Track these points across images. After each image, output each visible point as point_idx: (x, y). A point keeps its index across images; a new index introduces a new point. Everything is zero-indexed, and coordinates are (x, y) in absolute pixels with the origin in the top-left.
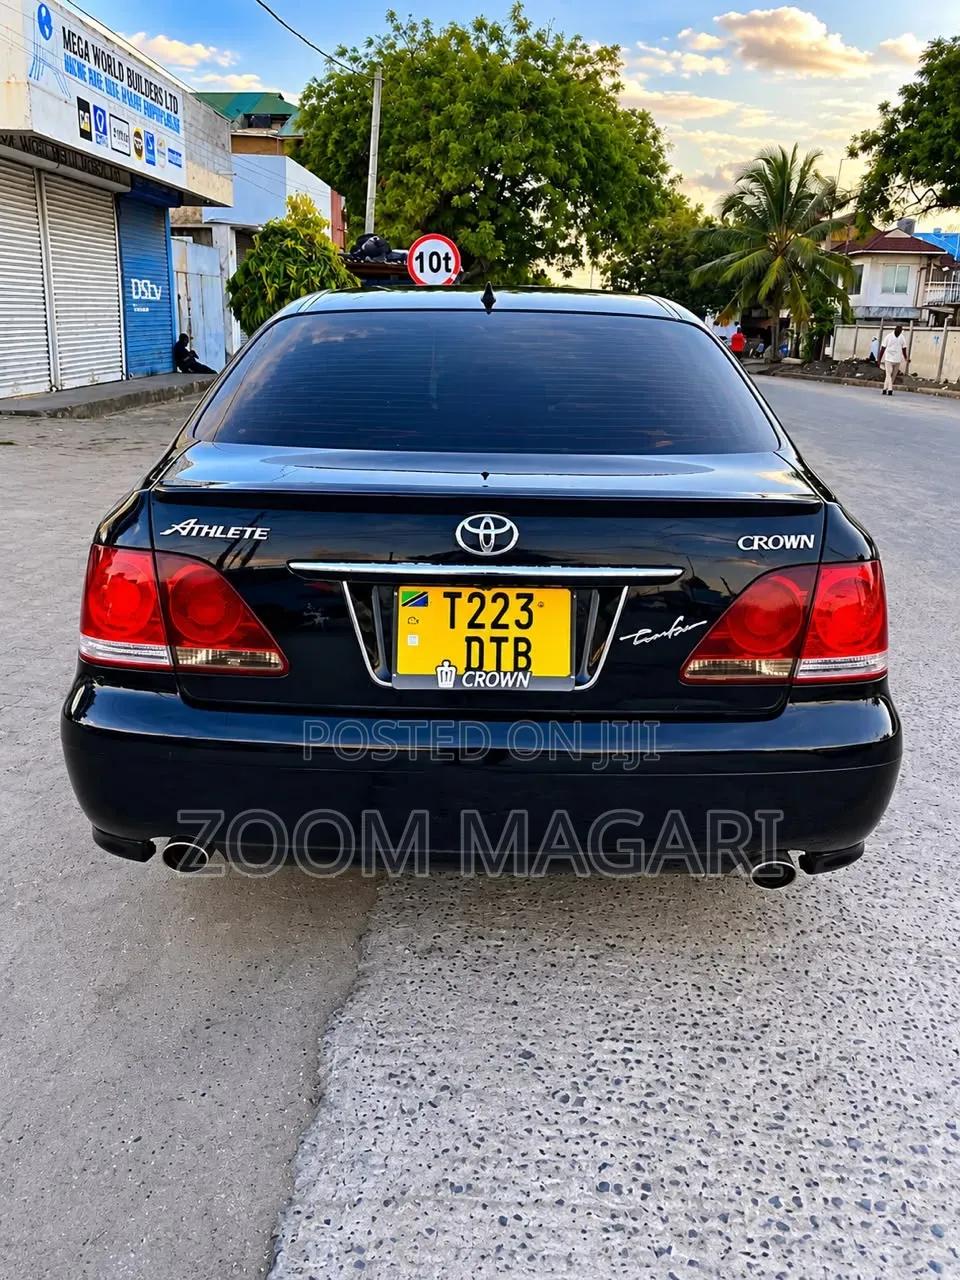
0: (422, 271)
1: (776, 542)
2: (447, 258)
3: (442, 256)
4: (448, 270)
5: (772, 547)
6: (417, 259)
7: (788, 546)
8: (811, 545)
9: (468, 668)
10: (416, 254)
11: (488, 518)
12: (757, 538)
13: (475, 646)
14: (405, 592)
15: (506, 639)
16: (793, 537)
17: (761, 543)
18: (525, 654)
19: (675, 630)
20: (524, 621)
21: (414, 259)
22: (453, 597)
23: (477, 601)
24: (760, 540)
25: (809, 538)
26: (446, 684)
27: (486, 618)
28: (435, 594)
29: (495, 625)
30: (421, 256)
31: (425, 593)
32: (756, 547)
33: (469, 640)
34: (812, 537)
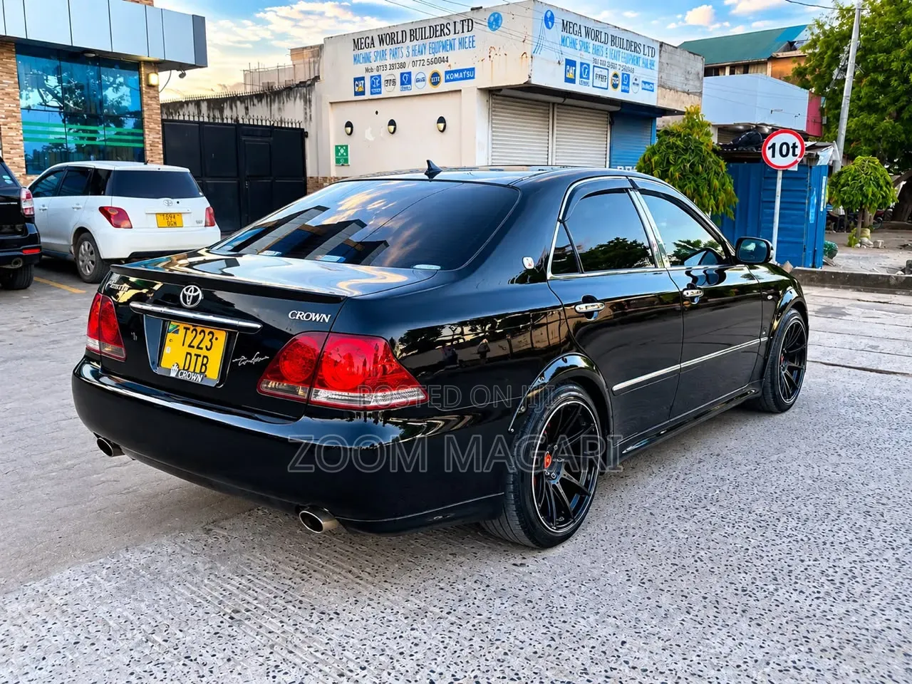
0: (773, 156)
1: (308, 316)
2: (794, 147)
3: (791, 145)
4: (794, 155)
5: (305, 319)
6: (769, 148)
7: (314, 319)
8: (327, 320)
9: (184, 369)
10: (770, 144)
11: (192, 287)
12: (299, 312)
13: (189, 356)
14: (172, 325)
15: (200, 356)
16: (318, 315)
17: (301, 316)
18: (205, 365)
19: (254, 360)
20: (209, 347)
21: (767, 148)
22: (187, 329)
23: (194, 332)
24: (301, 314)
25: (327, 317)
26: (173, 374)
27: (195, 343)
28: (182, 326)
29: (198, 348)
30: (773, 146)
31: (178, 326)
32: (297, 318)
33: (188, 353)
34: (329, 316)
